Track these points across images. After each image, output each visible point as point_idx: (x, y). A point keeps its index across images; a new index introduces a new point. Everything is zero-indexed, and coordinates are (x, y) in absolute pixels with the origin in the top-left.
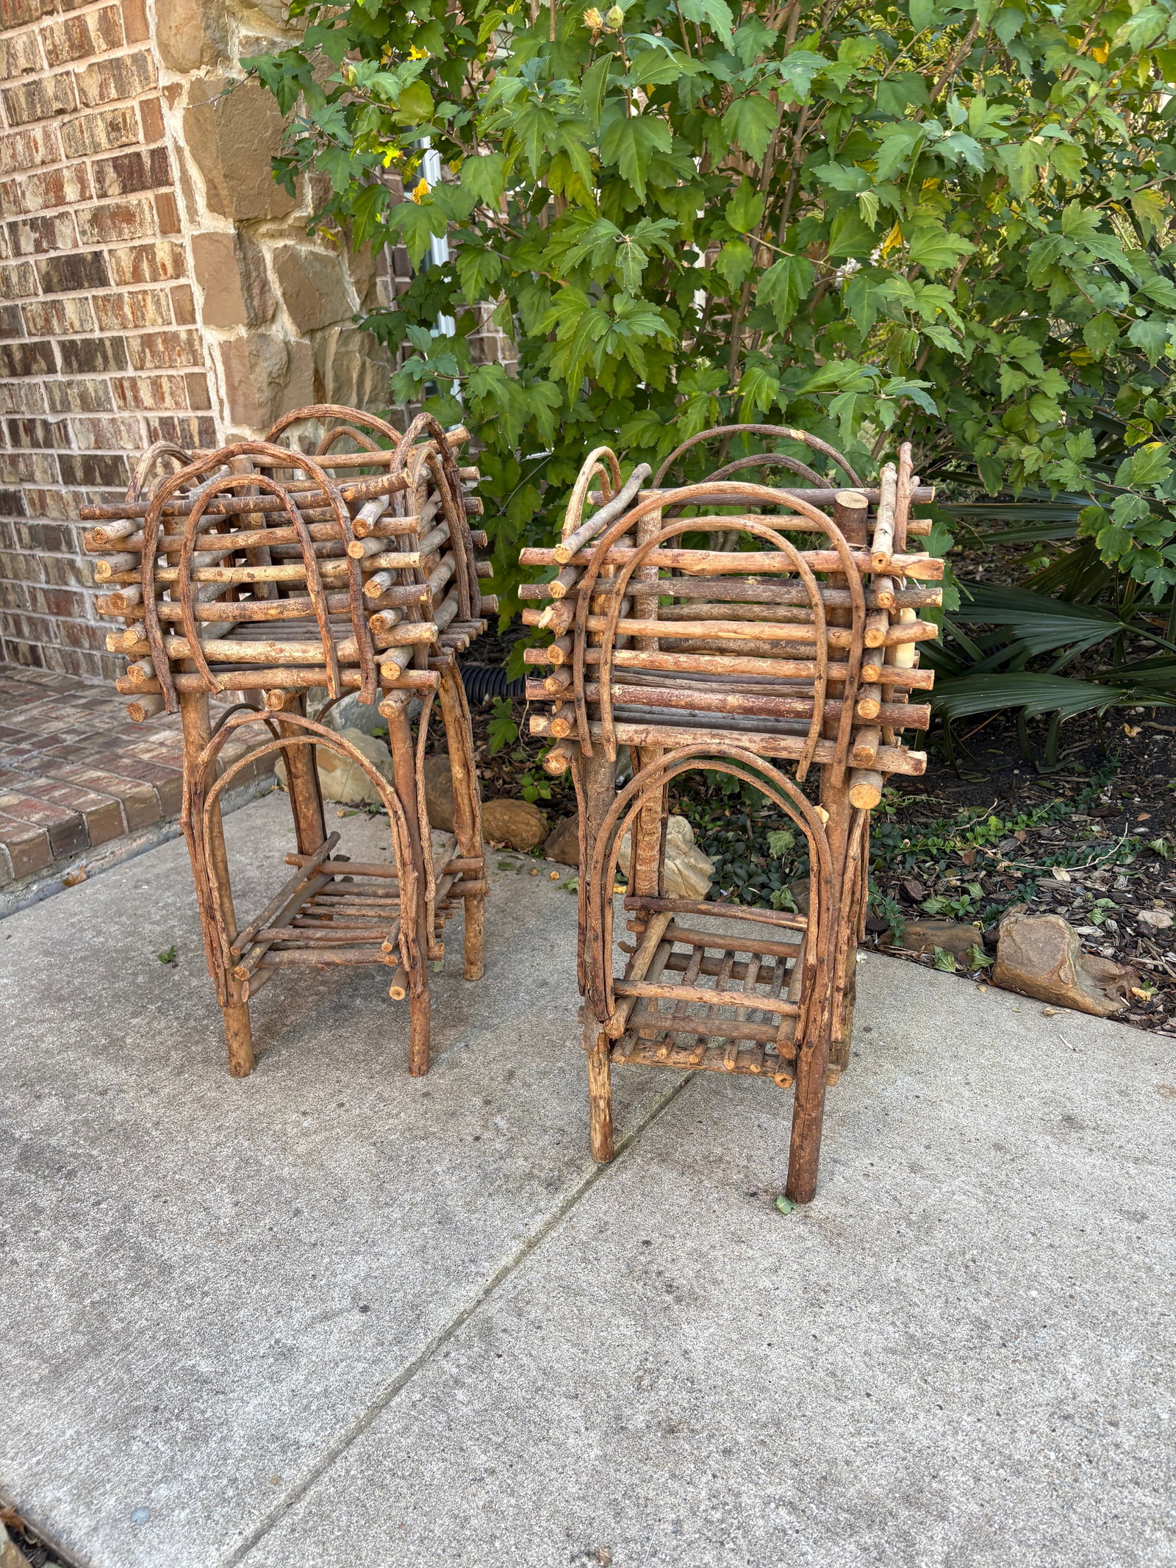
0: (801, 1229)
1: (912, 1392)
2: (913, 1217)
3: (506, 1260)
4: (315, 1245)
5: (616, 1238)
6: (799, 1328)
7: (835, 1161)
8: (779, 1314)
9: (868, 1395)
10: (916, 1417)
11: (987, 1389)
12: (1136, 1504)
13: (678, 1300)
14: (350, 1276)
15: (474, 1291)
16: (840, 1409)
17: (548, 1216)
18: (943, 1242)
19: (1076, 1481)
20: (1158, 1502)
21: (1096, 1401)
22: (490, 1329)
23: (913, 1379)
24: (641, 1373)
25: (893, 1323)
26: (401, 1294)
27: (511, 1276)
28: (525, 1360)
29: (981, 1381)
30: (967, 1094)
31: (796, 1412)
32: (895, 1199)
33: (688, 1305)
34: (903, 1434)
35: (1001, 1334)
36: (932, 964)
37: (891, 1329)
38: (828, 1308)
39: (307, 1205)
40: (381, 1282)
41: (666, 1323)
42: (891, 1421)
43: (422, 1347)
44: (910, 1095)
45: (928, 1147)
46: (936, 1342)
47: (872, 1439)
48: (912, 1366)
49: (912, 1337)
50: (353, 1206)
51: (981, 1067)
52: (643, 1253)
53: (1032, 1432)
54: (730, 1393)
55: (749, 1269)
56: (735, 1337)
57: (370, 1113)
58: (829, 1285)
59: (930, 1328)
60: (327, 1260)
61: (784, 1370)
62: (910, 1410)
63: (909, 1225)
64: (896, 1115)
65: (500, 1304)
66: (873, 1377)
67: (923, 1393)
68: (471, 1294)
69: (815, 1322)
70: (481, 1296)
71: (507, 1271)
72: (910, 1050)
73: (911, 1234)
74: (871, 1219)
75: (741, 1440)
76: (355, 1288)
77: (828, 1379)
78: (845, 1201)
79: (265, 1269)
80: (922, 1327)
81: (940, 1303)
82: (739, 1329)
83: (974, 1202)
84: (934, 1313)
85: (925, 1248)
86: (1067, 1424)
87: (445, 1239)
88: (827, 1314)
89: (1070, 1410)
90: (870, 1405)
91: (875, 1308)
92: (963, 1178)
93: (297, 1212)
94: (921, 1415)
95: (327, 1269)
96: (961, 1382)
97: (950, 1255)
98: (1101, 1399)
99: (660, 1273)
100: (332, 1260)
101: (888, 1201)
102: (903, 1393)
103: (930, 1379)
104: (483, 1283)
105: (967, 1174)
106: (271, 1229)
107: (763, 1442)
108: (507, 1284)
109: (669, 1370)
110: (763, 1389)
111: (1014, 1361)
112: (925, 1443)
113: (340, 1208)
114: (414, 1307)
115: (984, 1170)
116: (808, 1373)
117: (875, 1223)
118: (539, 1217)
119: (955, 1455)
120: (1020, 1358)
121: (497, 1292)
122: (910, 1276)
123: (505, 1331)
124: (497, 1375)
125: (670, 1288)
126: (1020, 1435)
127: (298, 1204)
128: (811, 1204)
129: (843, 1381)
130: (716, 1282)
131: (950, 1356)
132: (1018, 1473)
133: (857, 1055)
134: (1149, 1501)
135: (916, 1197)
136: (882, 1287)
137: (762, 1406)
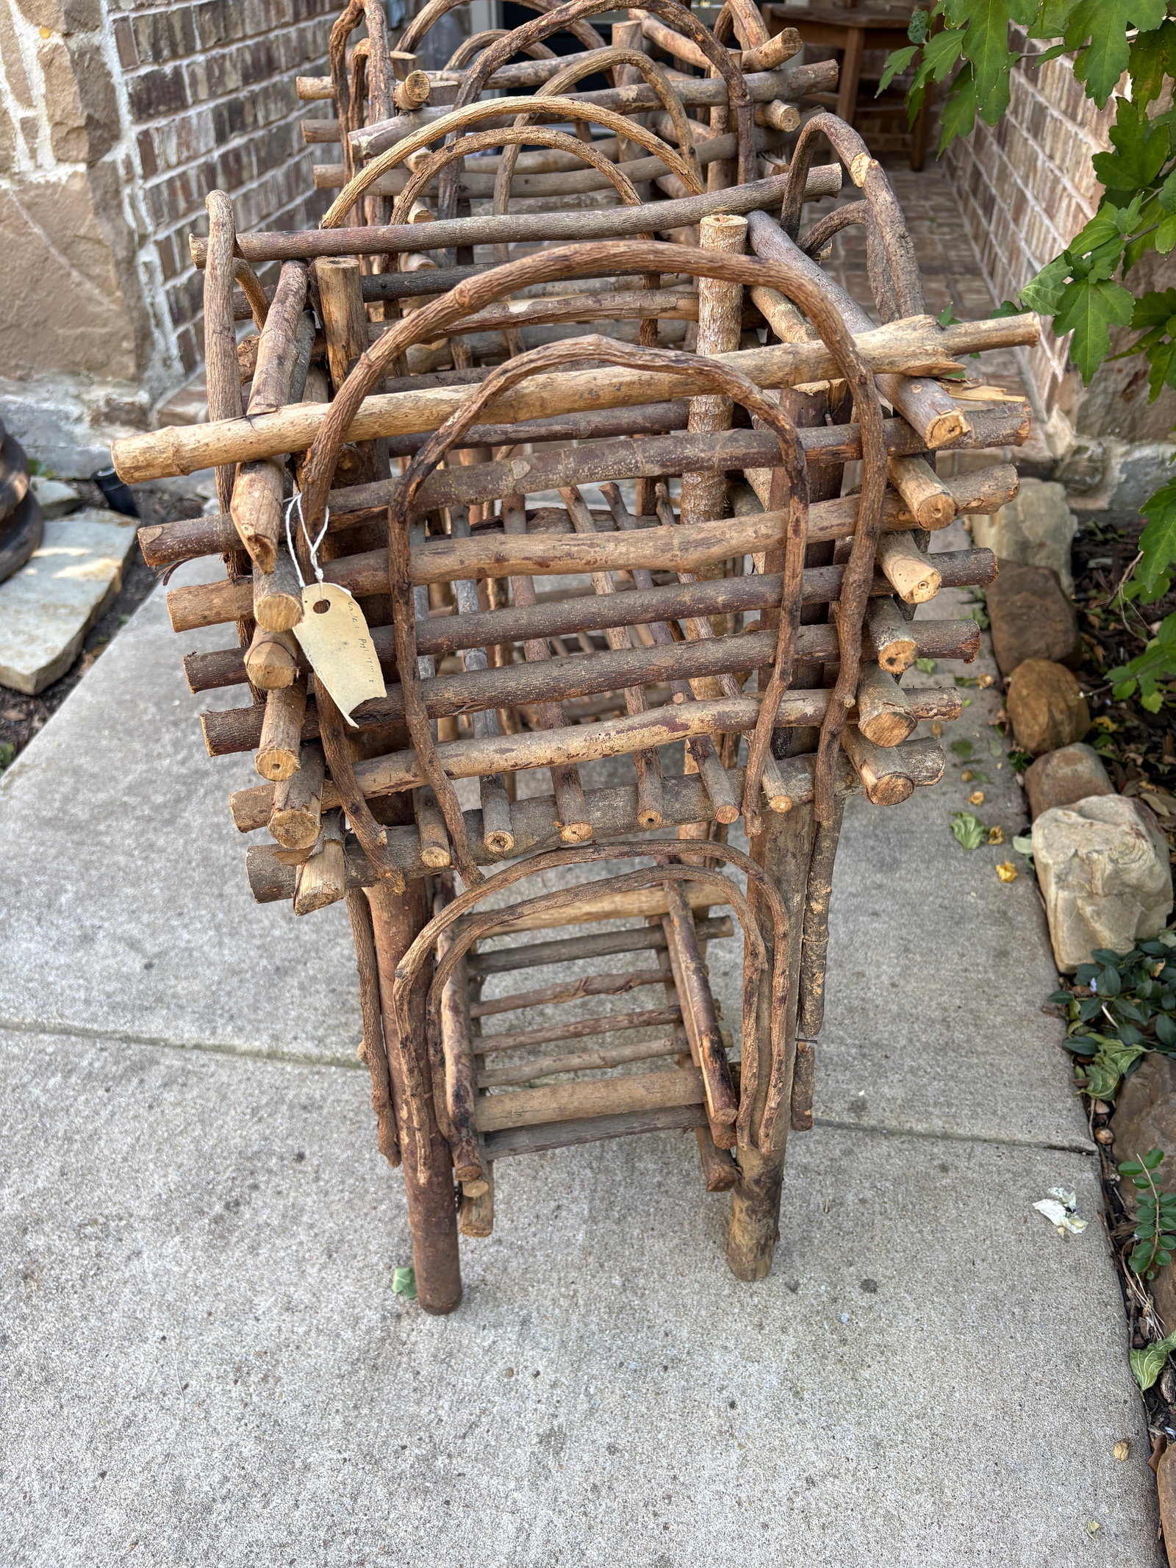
0: (373, 1317)
1: (116, 1530)
2: (441, 1462)
3: (240, 1043)
5: (300, 1124)
6: (196, 1364)
7: (525, 1322)
8: (214, 1334)
9: (103, 1475)
10: (76, 1543)
13: (218, 1220)
14: (187, 937)
15: (191, 1036)
16: (77, 1446)
17: (315, 1051)
18: (402, 1517)
22: (142, 1069)
23: (138, 1526)
24: (101, 1220)
25: (226, 1479)
26: (172, 982)
27: (218, 1057)
28: (105, 1114)
30: (781, 1488)
31: (65, 1396)
32: (473, 1426)
33: (211, 1232)
34: (48, 1531)
36: (1139, 1342)
37: (217, 1477)
38: (236, 1391)
40: (186, 960)
41: (178, 1220)
42: (66, 1512)
43: (111, 1027)
44: (732, 1392)
45: (612, 1449)
47: (36, 1496)
48: (158, 1520)
49: (208, 1510)
51: (873, 1495)
52: (282, 1159)
54: (85, 1318)
55: (285, 1277)
56: (170, 1297)
58: (278, 1380)
59: (228, 1531)
60: (204, 912)
61: (127, 1366)
62: (87, 1532)
63: (426, 1460)
64: (672, 1381)
65: (178, 1064)
66: (133, 1474)
67: (116, 1544)
68: (186, 1036)
69: (210, 1379)
70: (189, 1044)
71: (230, 1051)
72: (852, 1368)
73: (406, 1466)
74: (418, 1403)
75: (21, 1350)
76: (173, 948)
77: (120, 1422)
78: (445, 1358)
80: (227, 1520)
81: (283, 1536)
82: (183, 1298)
83: (506, 1548)
84: (258, 1531)
85: (381, 1492)
87: (257, 983)
88: (224, 1392)
90: (88, 1480)
91: (249, 1448)
92: (559, 1521)
94: (80, 1550)
95: (192, 918)
97: (378, 1534)
99: (255, 1187)
100: (205, 916)
101: (464, 1415)
102: (113, 1518)
104: (205, 1038)
105: (570, 1524)
107: (20, 1373)
108: (205, 1058)
109: (110, 1245)
110: (94, 1352)
114: (159, 999)
115: (592, 1553)
116: (127, 1396)
117: (413, 1409)
118: (309, 1045)
121: (195, 1055)
122: (320, 1483)
123: (142, 1081)
124: (82, 1098)
125: (233, 1206)
128: (424, 1314)
129: (120, 1439)
130: (253, 1250)
133: (794, 1290)
135: (488, 1455)
136: (291, 1450)
137: (72, 1358)
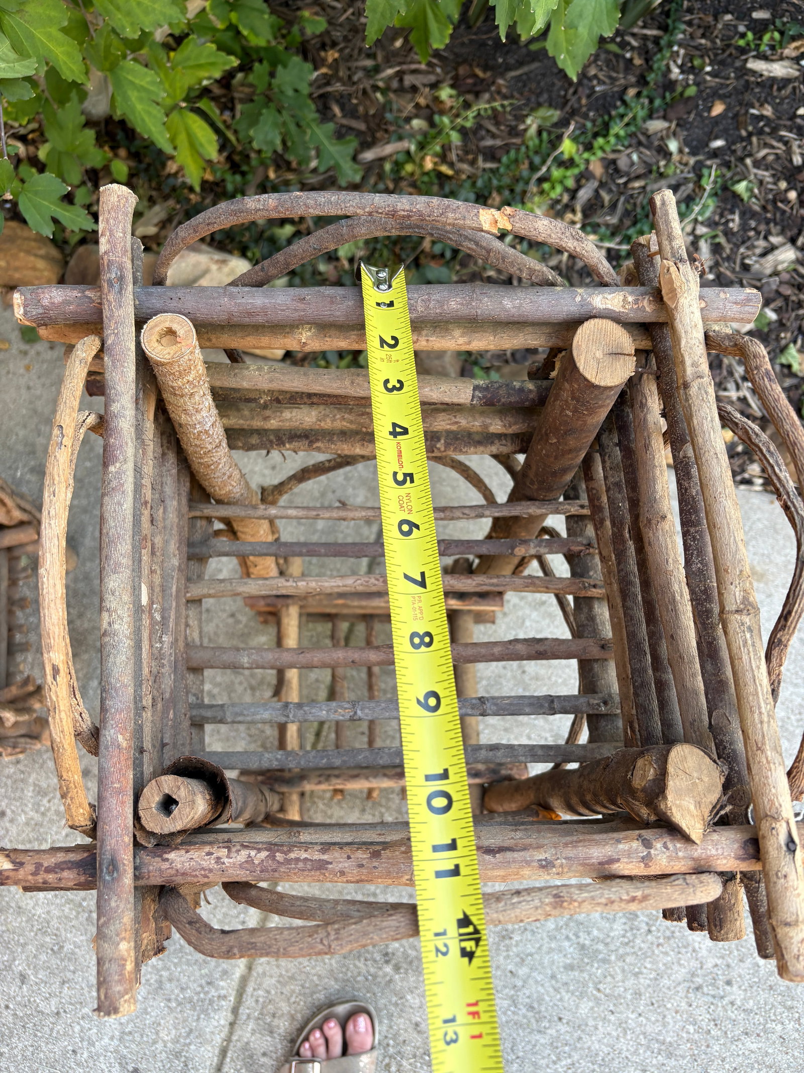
1: (591, 1004)
4: (58, 1013)
9: (560, 1019)
10: (596, 1028)
11: (642, 981)
12: (747, 1053)
13: (397, 968)
14: (106, 1040)
15: (222, 1018)
16: (542, 1041)
19: (708, 1046)
20: (760, 1045)
21: (716, 965)
22: (251, 1057)
23: (589, 991)
24: (387, 1060)
25: (567, 937)
26: (160, 1046)
27: (249, 990)
29: (636, 975)
33: (406, 971)
34: (589, 1048)
35: (645, 919)
37: (566, 943)
38: (517, 938)
39: (28, 965)
40: (137, 1037)
41: (394, 999)
42: (579, 1038)
46: (601, 947)
47: (569, 1061)
48: (587, 977)
49: (583, 947)
50: (73, 953)
53: (677, 1012)
57: (37, 817)
60: (77, 1028)
62: (591, 1023)
65: (251, 1025)
66: (561, 1000)
67: (598, 1003)
68: (222, 1022)
76: (116, 1051)
77: (529, 1014)
79: (25, 1058)
80: (589, 934)
86: (699, 995)
87: (176, 965)
88: (516, 945)
89: (699, 980)
90: (563, 1028)
93: (23, 978)
94: (600, 1025)
95: (82, 1040)
96: (623, 982)
98: (719, 962)
100: (82, 1027)
102: (585, 1007)
103: (601, 986)
104: (227, 1004)
106: (7, 1007)
108: (249, 1001)
111: (658, 945)
112: (606, 1050)
113: (62, 960)
114: (178, 1055)
119: (628, 1054)
120: (661, 941)
121: (243, 1011)
126: (669, 1019)
127: (19, 966)
129: (540, 1012)
131: (613, 958)
132: (670, 1055)
134: (754, 1047)
